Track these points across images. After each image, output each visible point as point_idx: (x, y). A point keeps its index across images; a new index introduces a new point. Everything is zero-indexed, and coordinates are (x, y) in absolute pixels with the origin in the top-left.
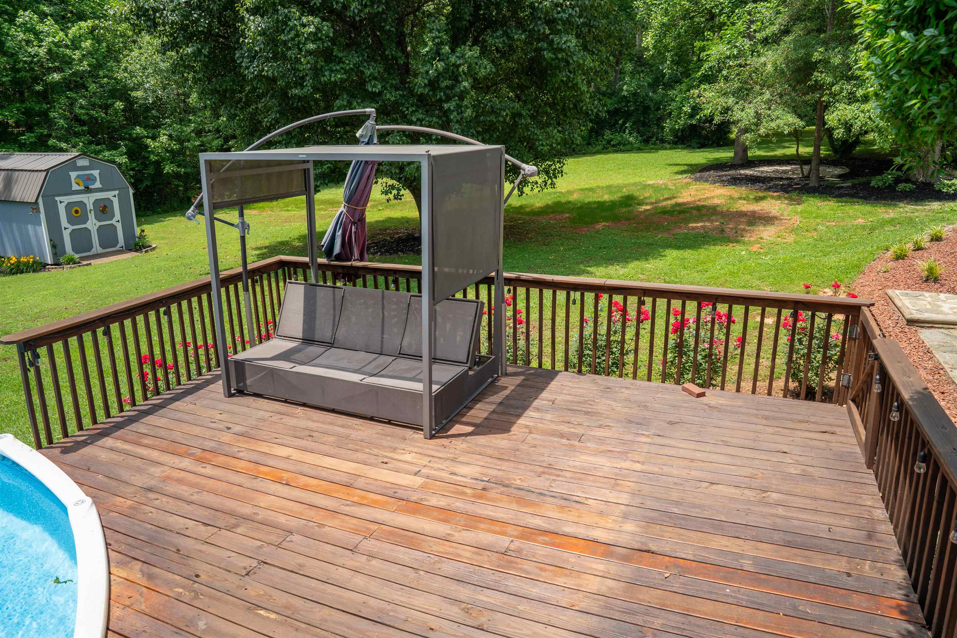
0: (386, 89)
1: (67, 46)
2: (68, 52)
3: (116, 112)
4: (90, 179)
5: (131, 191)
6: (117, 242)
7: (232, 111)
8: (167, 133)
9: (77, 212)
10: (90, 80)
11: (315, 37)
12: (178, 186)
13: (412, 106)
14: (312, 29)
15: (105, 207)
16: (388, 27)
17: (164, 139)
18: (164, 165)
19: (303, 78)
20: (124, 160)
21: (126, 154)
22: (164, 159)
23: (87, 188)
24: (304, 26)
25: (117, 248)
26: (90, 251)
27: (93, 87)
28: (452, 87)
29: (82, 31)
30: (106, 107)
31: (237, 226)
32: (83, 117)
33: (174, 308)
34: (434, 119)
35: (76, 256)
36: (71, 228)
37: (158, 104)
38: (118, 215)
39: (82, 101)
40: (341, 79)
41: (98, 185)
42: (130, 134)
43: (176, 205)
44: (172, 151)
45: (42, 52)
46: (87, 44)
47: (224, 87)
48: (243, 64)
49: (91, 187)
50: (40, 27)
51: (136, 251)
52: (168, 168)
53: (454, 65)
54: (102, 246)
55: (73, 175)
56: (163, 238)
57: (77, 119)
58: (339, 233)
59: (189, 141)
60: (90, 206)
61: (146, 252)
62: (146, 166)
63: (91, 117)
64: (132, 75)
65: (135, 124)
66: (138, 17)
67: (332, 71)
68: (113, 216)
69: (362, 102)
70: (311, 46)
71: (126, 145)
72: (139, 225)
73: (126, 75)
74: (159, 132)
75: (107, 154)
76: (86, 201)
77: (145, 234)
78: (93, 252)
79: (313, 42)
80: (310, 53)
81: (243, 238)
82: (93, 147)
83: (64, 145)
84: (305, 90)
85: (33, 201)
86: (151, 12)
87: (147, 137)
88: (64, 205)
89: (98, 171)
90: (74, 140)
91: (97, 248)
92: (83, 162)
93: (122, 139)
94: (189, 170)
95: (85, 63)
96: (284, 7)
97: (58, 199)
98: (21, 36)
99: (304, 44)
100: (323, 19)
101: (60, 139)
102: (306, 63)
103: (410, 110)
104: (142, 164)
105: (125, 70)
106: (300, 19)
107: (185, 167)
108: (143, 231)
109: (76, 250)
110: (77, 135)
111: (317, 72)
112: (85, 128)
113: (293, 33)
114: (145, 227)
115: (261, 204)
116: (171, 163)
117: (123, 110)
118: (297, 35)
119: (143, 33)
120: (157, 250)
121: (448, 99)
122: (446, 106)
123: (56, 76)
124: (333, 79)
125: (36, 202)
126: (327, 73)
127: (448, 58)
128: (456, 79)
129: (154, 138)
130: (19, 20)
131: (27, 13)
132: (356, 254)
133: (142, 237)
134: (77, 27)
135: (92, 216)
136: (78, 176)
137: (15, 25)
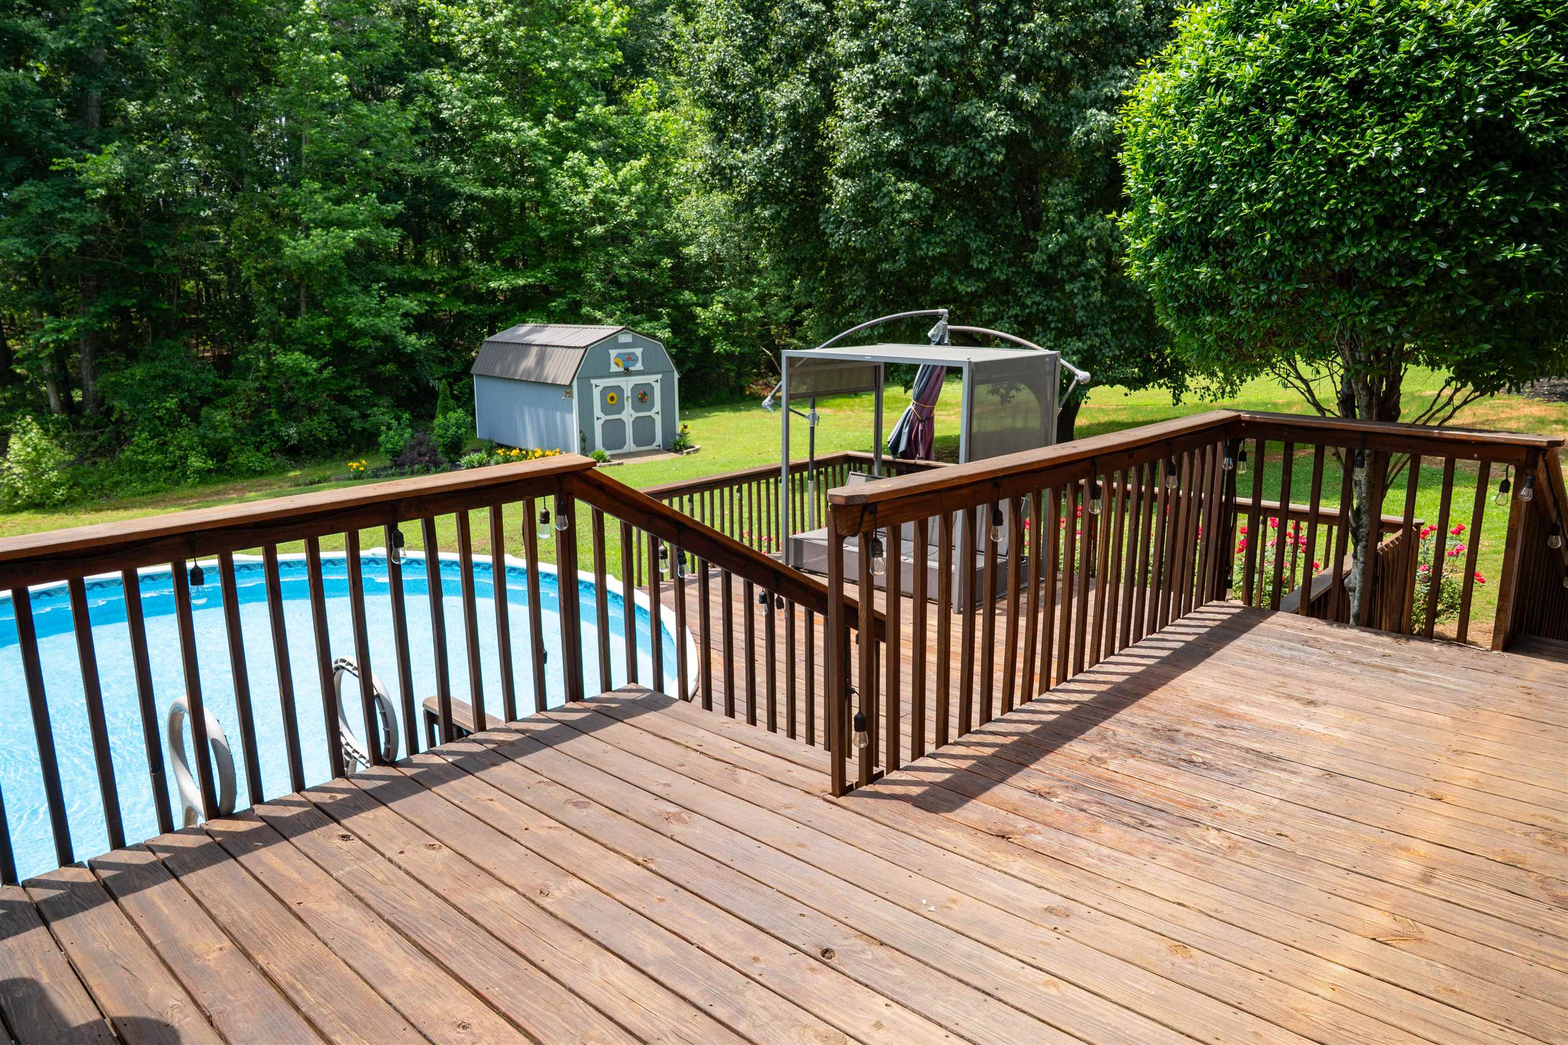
0: (996, 264)
1: (613, 191)
2: (615, 198)
3: (663, 270)
4: (631, 358)
5: (676, 376)
6: (654, 440)
7: (810, 284)
8: (722, 299)
9: (612, 399)
10: (634, 231)
11: (911, 205)
12: (729, 370)
13: (1028, 285)
14: (909, 196)
15: (645, 394)
16: (1000, 192)
17: (718, 308)
18: (715, 342)
19: (897, 251)
20: (666, 334)
21: (668, 326)
22: (715, 334)
23: (627, 369)
24: (899, 192)
25: (654, 447)
26: (621, 448)
27: (638, 241)
28: (1078, 264)
29: (634, 172)
30: (651, 265)
31: (808, 417)
32: (623, 279)
33: (745, 487)
34: (1054, 303)
35: (607, 454)
36: (605, 418)
37: (716, 262)
38: (658, 406)
39: (625, 259)
40: (941, 254)
41: (639, 366)
42: (676, 300)
43: (724, 395)
44: (727, 324)
45: (587, 199)
46: (638, 188)
47: (803, 255)
48: (828, 231)
49: (631, 368)
50: (590, 170)
51: (676, 451)
52: (720, 347)
53: (1080, 237)
54: (637, 443)
55: (613, 353)
56: (708, 439)
57: (615, 282)
58: (906, 431)
59: (749, 311)
60: (628, 393)
61: (688, 453)
62: (691, 343)
63: (633, 279)
64: (685, 225)
65: (683, 289)
66: (713, 175)
67: (929, 243)
68: (652, 406)
69: (966, 279)
70: (907, 216)
71: (668, 315)
72: (682, 418)
73: (678, 225)
74: (713, 298)
75: (647, 325)
76: (623, 386)
77: (687, 431)
78: (625, 449)
79: (909, 211)
80: (903, 223)
81: (812, 429)
82: (631, 317)
83: (598, 314)
84: (897, 265)
85: (568, 383)
86: (728, 171)
87: (698, 305)
88: (599, 389)
89: (641, 350)
90: (610, 307)
91: (630, 445)
92: (626, 338)
93: (664, 306)
94: (746, 350)
95: (633, 211)
96: (879, 171)
97: (593, 382)
98: (568, 182)
99: (899, 212)
100: (923, 184)
101: (594, 307)
102: (898, 235)
103: (1025, 290)
104: (686, 339)
105: (678, 219)
106: (895, 184)
107: (740, 346)
108: (686, 427)
109: (607, 446)
110: (614, 301)
111: (912, 244)
112: (624, 293)
113: (887, 199)
114: (687, 423)
115: (839, 401)
116: (724, 339)
117: (671, 269)
118: (892, 202)
119: (715, 192)
120: (700, 453)
121: (1073, 278)
122: (1068, 288)
123: (599, 229)
124: (930, 254)
125: (570, 385)
126: (924, 246)
127: (1074, 228)
128: (1082, 254)
129: (705, 306)
130: (567, 164)
131: (576, 154)
132: (922, 453)
133: (683, 435)
134: (628, 168)
135: (628, 405)
136: (618, 355)
137: (562, 169)
